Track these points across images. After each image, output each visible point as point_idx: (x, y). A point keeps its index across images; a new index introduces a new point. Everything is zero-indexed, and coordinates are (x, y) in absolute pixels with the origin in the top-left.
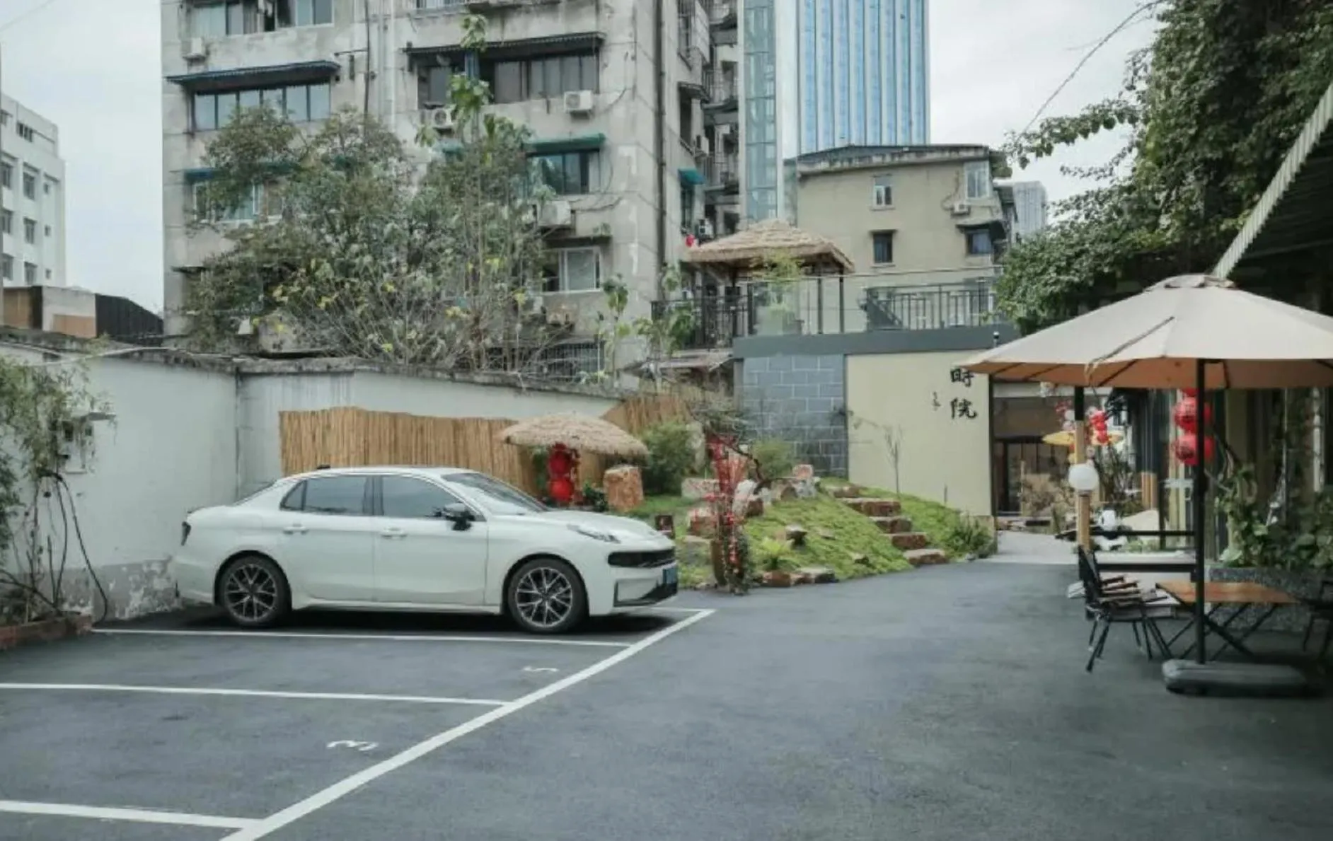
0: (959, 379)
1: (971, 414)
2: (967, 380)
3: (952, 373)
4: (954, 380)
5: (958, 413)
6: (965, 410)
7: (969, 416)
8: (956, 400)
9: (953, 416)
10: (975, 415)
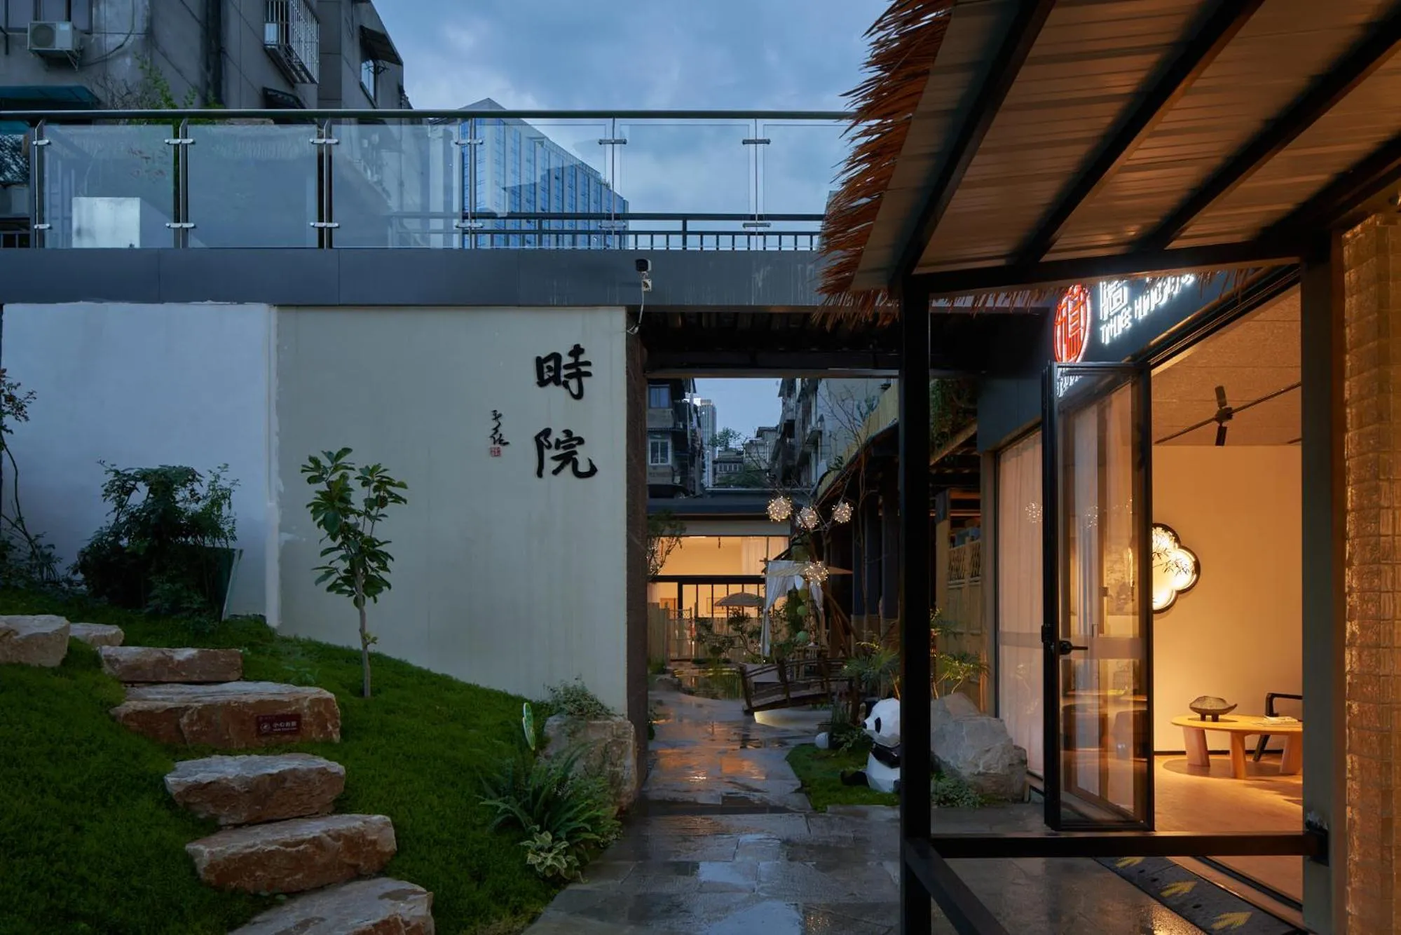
0: (556, 380)
1: (583, 467)
2: (573, 384)
3: (540, 362)
4: (542, 383)
5: (551, 465)
6: (568, 459)
7: (580, 475)
8: (547, 432)
9: (540, 474)
10: (593, 471)
